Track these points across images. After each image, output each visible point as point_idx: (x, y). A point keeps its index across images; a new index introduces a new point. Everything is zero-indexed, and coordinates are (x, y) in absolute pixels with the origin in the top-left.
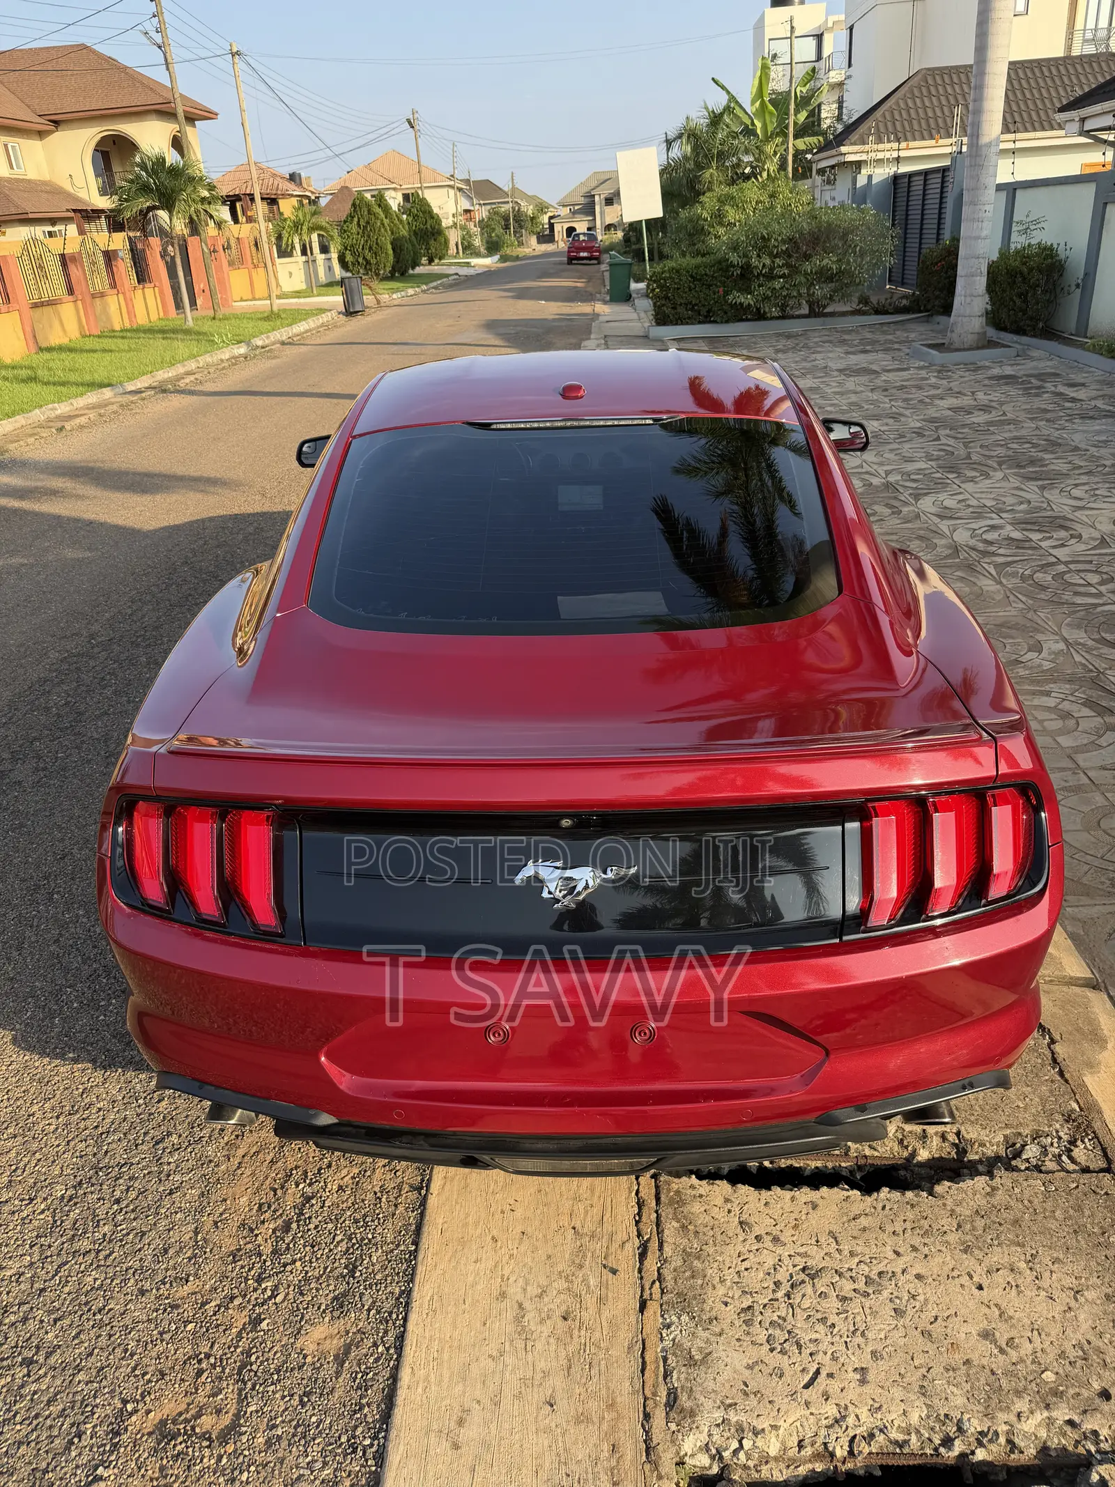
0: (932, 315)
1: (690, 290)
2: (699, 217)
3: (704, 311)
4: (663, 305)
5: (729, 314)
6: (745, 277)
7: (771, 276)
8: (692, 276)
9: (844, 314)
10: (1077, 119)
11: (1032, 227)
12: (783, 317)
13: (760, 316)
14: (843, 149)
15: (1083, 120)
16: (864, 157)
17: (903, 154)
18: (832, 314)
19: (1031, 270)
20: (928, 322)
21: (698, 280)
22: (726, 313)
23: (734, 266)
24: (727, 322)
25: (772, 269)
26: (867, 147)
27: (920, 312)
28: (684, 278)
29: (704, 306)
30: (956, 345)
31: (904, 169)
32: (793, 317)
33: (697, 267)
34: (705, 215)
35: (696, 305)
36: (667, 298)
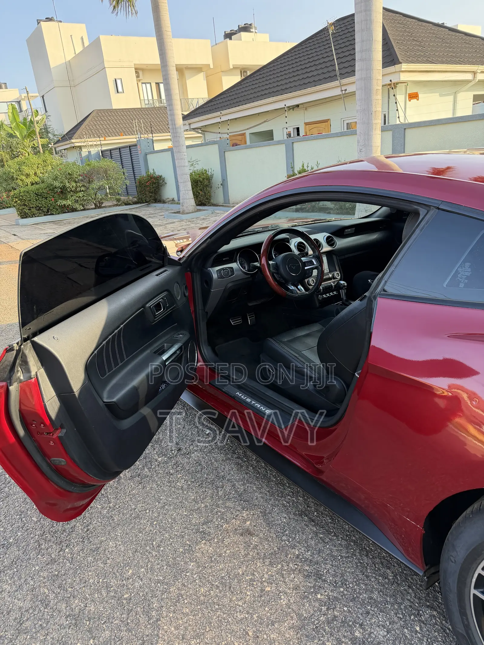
0: (150, 204)
1: (36, 200)
2: (9, 172)
3: (45, 210)
4: (24, 209)
5: (59, 210)
6: (63, 192)
7: (76, 192)
8: (35, 194)
9: (110, 206)
10: (187, 124)
11: (195, 163)
12: (84, 210)
13: (74, 210)
14: (73, 141)
15: (190, 124)
16: (83, 144)
17: (103, 142)
18: (105, 207)
19: (203, 179)
20: (148, 207)
21: (39, 195)
22: (57, 210)
23: (56, 188)
24: (58, 214)
25: (76, 188)
26: (83, 140)
27: (144, 203)
28: (32, 195)
29: (45, 207)
30: (186, 211)
31: (104, 148)
32: (88, 209)
33: (38, 190)
34: (12, 170)
35: (41, 207)
36: (25, 205)
